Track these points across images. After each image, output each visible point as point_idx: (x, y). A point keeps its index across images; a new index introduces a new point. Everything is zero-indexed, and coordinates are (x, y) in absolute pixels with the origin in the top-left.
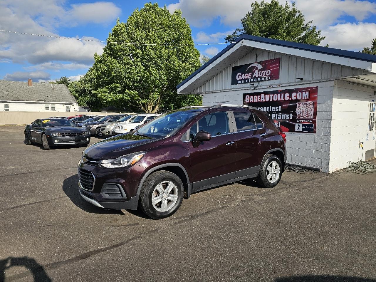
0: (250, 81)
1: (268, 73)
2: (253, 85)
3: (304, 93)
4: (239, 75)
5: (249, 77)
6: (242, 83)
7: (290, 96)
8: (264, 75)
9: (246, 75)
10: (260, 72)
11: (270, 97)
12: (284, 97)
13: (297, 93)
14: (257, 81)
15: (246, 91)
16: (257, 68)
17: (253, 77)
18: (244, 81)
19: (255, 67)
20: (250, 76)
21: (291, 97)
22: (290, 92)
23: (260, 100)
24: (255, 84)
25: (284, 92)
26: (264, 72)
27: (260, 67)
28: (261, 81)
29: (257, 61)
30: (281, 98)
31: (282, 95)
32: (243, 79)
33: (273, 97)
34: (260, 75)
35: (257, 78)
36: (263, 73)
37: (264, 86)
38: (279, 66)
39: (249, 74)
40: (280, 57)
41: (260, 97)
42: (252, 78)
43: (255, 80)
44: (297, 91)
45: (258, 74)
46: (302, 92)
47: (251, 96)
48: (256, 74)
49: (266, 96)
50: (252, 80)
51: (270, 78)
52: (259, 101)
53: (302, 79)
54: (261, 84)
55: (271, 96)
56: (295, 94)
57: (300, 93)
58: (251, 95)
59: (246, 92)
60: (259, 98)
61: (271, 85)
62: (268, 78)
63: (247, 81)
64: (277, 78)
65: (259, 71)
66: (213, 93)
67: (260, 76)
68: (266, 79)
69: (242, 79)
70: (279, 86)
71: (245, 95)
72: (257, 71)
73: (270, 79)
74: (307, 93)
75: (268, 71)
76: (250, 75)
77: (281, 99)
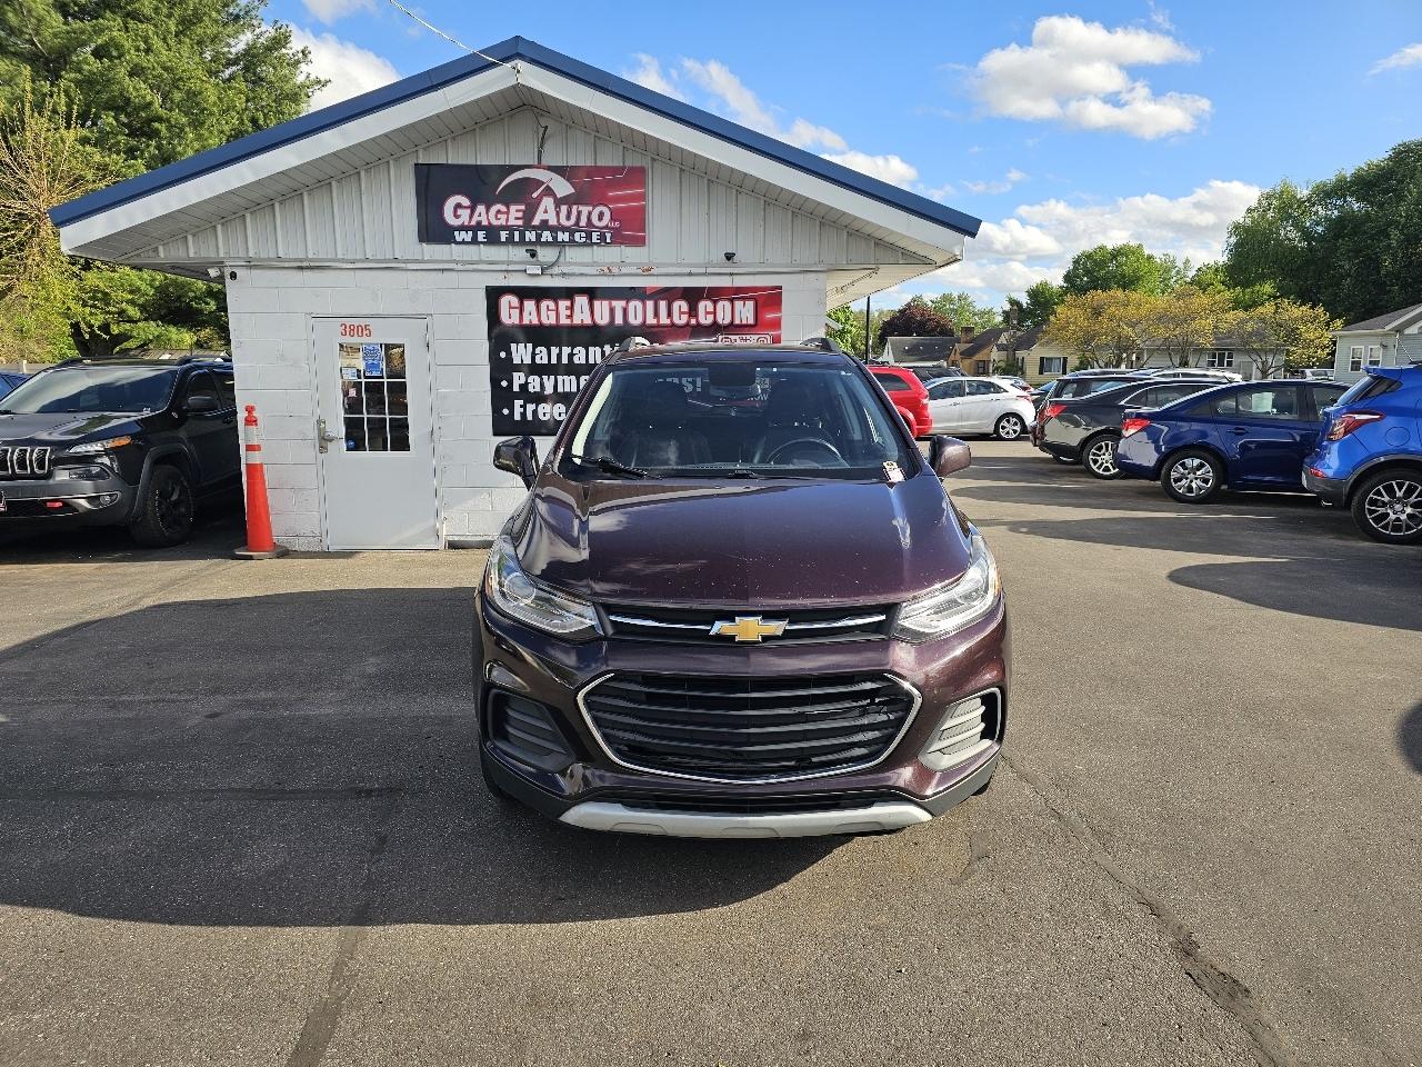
0: (522, 236)
1: (600, 219)
2: (533, 255)
3: (738, 304)
4: (459, 206)
5: (512, 222)
6: (474, 241)
7: (693, 312)
8: (583, 223)
9: (499, 212)
10: (564, 208)
11: (612, 311)
12: (670, 315)
13: (715, 302)
14: (555, 243)
15: (502, 275)
16: (549, 192)
17: (536, 222)
18: (492, 236)
19: (539, 183)
20: (517, 218)
21: (696, 316)
22: (693, 296)
23: (570, 317)
24: (547, 255)
25: (669, 294)
26: (585, 210)
27: (563, 188)
28: (572, 242)
29: (544, 163)
30: (656, 315)
31: (663, 304)
32: (479, 226)
33: (625, 311)
34: (568, 218)
35: (554, 230)
36: (579, 213)
37: (583, 265)
38: (642, 197)
39: (513, 208)
40: (644, 164)
41: (571, 308)
42: (528, 226)
43: (547, 236)
44: (715, 294)
45: (558, 214)
46: (732, 301)
47: (529, 297)
48: (546, 211)
49: (597, 303)
50: (530, 236)
51: (608, 236)
52: (568, 322)
53: (729, 257)
54: (572, 254)
55: (619, 305)
56: (709, 305)
57: (728, 304)
58: (523, 293)
59: (499, 281)
60: (564, 312)
61: (616, 264)
62: (602, 237)
63: (504, 235)
64: (640, 242)
65: (558, 203)
66: (301, 268)
67: (564, 222)
68: (595, 237)
69: (479, 223)
70: (647, 272)
71: (494, 295)
72: (548, 202)
73: (608, 241)
74: (750, 304)
75: (598, 209)
76: (520, 215)
77: (658, 321)
